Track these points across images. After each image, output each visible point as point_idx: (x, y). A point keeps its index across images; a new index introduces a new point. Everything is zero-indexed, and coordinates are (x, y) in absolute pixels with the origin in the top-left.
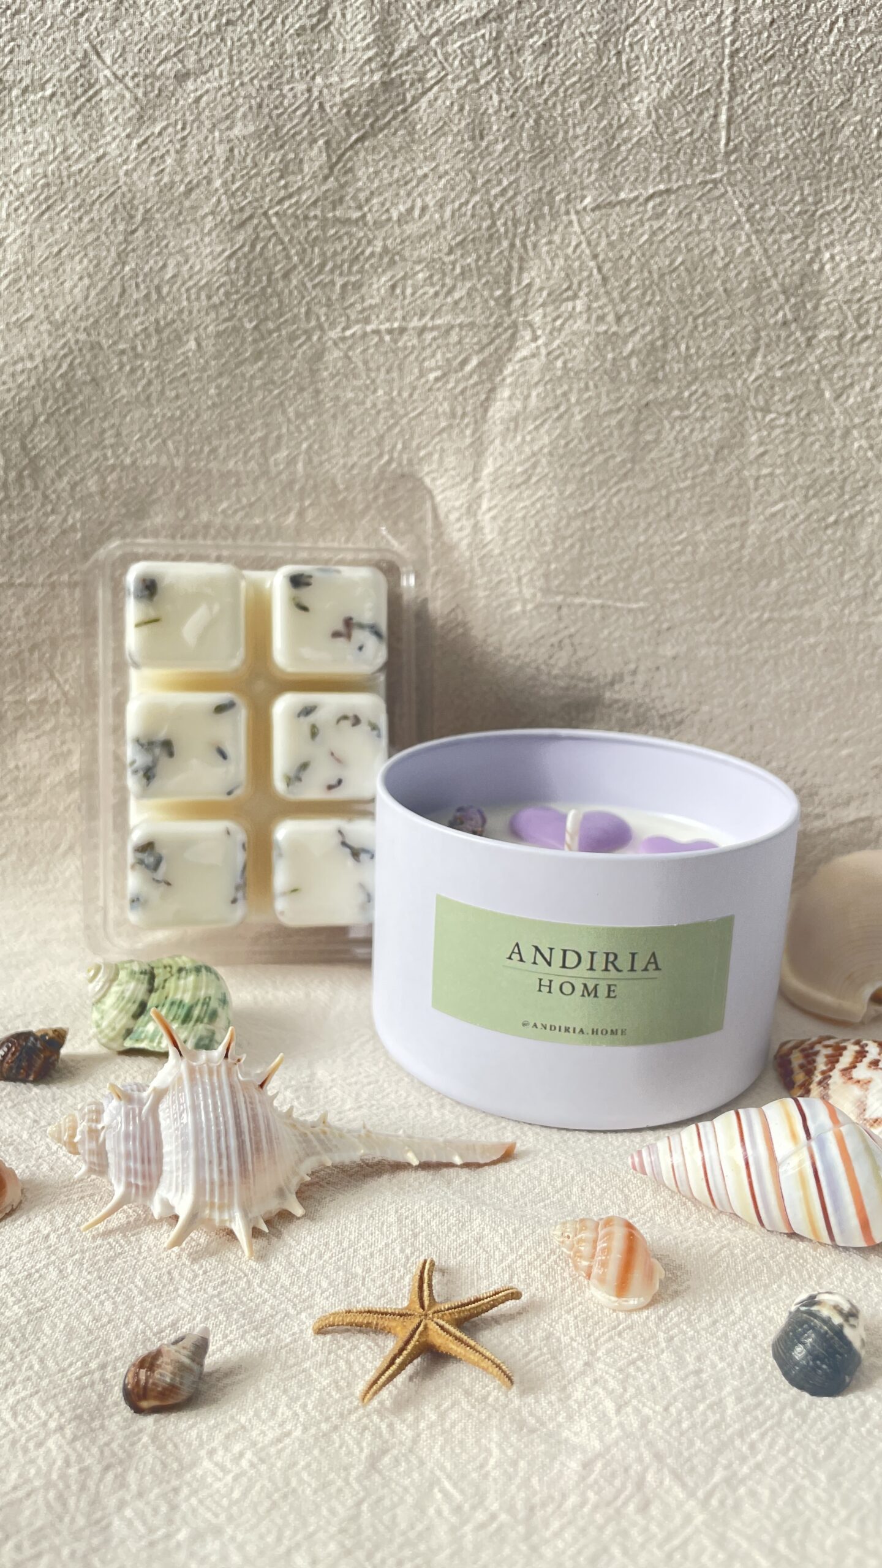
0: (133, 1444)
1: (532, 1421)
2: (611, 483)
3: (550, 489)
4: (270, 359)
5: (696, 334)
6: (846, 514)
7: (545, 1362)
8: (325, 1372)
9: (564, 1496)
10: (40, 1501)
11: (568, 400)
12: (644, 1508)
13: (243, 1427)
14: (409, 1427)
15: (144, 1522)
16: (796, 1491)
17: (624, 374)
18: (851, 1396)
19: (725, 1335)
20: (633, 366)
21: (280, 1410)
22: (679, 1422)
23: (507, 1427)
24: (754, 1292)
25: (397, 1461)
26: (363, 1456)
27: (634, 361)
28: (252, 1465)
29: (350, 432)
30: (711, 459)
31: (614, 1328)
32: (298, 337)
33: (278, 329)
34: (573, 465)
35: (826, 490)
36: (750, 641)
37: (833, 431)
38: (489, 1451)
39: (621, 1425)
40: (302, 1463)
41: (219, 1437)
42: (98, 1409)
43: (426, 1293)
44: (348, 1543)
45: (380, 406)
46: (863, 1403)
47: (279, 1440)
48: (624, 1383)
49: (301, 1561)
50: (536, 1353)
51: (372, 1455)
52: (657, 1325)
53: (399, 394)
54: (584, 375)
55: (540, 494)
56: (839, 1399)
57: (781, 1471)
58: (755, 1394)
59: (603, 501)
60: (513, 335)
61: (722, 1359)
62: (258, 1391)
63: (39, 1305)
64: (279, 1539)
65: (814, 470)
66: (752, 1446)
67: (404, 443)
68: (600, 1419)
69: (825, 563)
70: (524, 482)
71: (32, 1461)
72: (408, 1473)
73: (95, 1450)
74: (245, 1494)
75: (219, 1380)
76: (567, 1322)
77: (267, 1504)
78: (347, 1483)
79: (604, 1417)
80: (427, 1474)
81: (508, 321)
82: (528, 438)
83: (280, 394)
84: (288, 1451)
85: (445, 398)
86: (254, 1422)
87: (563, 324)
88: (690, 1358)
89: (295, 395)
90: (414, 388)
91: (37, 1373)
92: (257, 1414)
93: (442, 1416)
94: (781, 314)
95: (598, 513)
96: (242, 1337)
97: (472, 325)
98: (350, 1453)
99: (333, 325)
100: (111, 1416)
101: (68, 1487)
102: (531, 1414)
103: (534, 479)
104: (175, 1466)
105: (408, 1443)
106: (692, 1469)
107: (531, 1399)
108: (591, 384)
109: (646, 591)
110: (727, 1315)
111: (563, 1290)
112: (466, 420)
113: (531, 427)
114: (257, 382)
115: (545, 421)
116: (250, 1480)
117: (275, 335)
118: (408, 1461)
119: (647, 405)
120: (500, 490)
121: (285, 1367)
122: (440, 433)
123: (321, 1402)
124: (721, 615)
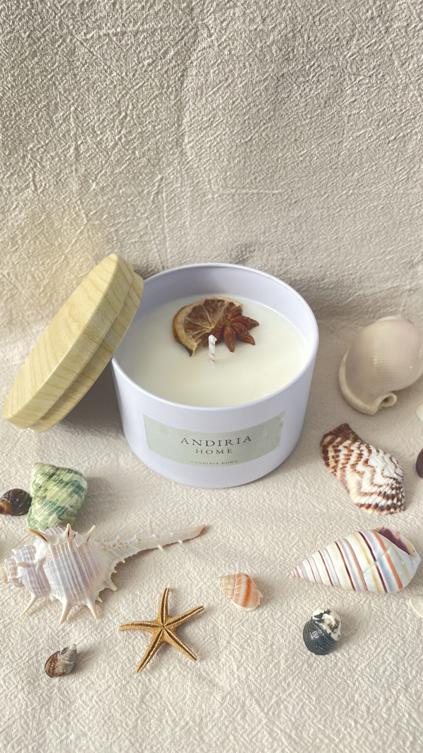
0: (51, 693)
1: (204, 674)
2: (262, 123)
3: (224, 130)
4: (42, 56)
5: (314, 28)
6: (401, 134)
7: (211, 642)
8: (124, 652)
9: (214, 712)
10: (19, 726)
11: (233, 75)
12: (243, 717)
13: (93, 683)
14: (157, 680)
15: (58, 732)
16: (302, 707)
17: (268, 57)
18: (331, 654)
19: (286, 622)
20: (274, 51)
21: (106, 675)
22: (261, 675)
23: (194, 679)
24: (300, 595)
25: (152, 697)
26: (139, 697)
27: (274, 48)
28: (97, 702)
29: (100, 99)
30: (322, 106)
31: (241, 621)
32: (57, 41)
33: (43, 35)
34: (237, 115)
35: (391, 121)
36: (340, 206)
37: (398, 86)
38: (186, 691)
39: (238, 676)
40: (115, 702)
41: (84, 688)
42: (36, 676)
43: (165, 612)
44: (133, 740)
45: (115, 83)
46: (336, 658)
47: (107, 690)
48: (242, 652)
49: (115, 749)
50: (209, 637)
51: (142, 695)
52: (258, 618)
53: (126, 75)
54: (242, 58)
55: (218, 133)
56: (327, 656)
57: (298, 696)
58: (293, 658)
59: (257, 135)
60: (196, 33)
61: (282, 637)
62: (97, 664)
63: (8, 621)
64: (107, 739)
65: (384, 109)
66: (289, 685)
67: (133, 105)
68: (230, 673)
69: (387, 162)
70: (208, 126)
71: (14, 706)
72: (155, 704)
73: (37, 699)
74: (94, 717)
75: (82, 658)
76: (222, 618)
77: (103, 722)
78: (133, 711)
79: (232, 673)
80: (163, 703)
81: (192, 24)
82: (210, 100)
83: (52, 77)
84: (110, 695)
85: (155, 77)
86: (97, 680)
87: (228, 25)
88: (270, 637)
89: (61, 78)
90: (136, 71)
91: (11, 660)
92: (98, 676)
93: (169, 674)
94: (370, 11)
95: (254, 141)
96: (91, 634)
97: (169, 27)
98: (133, 695)
99: (78, 32)
100: (42, 679)
101: (28, 717)
102: (204, 671)
103: (214, 125)
104: (68, 702)
105: (156, 688)
106: (264, 697)
107: (204, 663)
108: (247, 63)
109: (282, 183)
110: (288, 610)
111: (221, 600)
112: (170, 90)
113: (211, 93)
114: (37, 71)
115: (219, 88)
116: (96, 710)
117: (42, 40)
118: (156, 697)
119: (283, 75)
120: (195, 132)
121: (109, 650)
122: (155, 98)
123: (123, 668)
124: (325, 193)
